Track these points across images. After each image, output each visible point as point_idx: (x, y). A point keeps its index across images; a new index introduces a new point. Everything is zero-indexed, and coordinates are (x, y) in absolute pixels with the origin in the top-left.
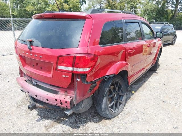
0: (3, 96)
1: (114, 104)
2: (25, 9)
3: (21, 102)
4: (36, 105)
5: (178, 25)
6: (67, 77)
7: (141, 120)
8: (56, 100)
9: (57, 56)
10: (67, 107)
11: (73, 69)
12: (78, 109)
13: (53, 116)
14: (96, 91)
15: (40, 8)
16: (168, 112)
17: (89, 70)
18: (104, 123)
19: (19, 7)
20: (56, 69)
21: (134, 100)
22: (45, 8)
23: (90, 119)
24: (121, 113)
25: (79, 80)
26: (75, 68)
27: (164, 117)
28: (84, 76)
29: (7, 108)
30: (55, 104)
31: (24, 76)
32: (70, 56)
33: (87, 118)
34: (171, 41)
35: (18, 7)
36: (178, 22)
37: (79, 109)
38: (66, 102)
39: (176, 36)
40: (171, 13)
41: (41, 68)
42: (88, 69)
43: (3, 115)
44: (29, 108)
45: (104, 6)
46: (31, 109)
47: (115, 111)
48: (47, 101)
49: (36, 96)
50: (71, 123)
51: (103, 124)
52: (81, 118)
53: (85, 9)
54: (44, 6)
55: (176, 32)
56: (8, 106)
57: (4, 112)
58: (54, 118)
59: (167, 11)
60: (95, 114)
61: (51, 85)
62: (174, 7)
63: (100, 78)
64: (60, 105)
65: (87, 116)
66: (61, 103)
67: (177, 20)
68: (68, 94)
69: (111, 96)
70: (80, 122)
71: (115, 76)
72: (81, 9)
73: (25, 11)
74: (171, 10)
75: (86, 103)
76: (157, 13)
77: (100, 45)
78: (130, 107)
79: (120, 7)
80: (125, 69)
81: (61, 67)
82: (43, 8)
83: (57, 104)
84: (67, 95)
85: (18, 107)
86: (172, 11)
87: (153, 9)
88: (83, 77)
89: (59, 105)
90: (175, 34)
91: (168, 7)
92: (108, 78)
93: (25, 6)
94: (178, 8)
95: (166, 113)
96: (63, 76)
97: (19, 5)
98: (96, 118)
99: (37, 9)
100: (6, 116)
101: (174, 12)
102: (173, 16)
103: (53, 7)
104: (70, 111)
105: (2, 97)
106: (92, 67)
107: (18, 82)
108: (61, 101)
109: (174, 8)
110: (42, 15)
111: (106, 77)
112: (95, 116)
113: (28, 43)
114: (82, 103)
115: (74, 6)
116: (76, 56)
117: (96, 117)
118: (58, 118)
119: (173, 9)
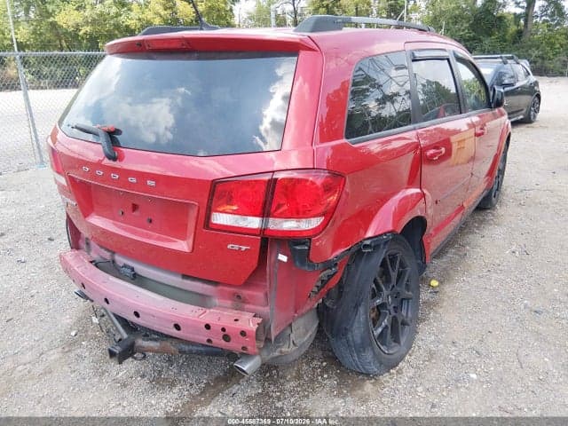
0: (10, 313)
1: (386, 327)
2: (51, 19)
3: (73, 334)
4: (137, 345)
5: (535, 62)
6: (244, 248)
7: (474, 376)
8: (208, 327)
9: (208, 181)
10: (244, 348)
11: (267, 222)
12: (277, 354)
13: (188, 377)
14: (331, 289)
15: (101, 14)
16: (555, 345)
17: (319, 223)
18: (360, 392)
19: (32, 15)
20: (207, 222)
21: (441, 311)
22: (118, 15)
23: (312, 381)
24: (407, 357)
25: (283, 258)
26: (271, 220)
27: (546, 362)
28: (304, 244)
29: (28, 357)
30: (203, 340)
31: (85, 246)
32: (255, 181)
33: (299, 377)
34: (523, 112)
35: (30, 12)
36: (536, 52)
37: (281, 352)
38: (243, 333)
39: (538, 96)
40: (515, 24)
41: (151, 221)
42: (315, 222)
43: (20, 381)
44: (112, 354)
45: (306, 5)
46: (119, 359)
47: (391, 352)
48: (175, 330)
49: (137, 314)
50: (250, 398)
51: (356, 396)
52: (282, 381)
53: (246, 16)
54: (114, 10)
55: (540, 85)
56: (32, 347)
57: (20, 368)
58: (191, 385)
59: (501, 18)
60: (324, 364)
61: (185, 277)
62: (521, 5)
63: (349, 249)
64: (222, 343)
65: (298, 370)
66: (226, 338)
67: (530, 47)
68: (247, 306)
69: (378, 301)
70: (278, 394)
71: (394, 237)
72: (232, 16)
73: (54, 25)
74: (515, 14)
75: (302, 330)
76: (471, 25)
77: (347, 138)
78: (434, 334)
79: (357, 9)
80: (419, 214)
81: (220, 219)
82: (112, 18)
83: (209, 341)
84: (242, 309)
85: (67, 349)
86: (517, 17)
87: (457, 12)
88: (298, 248)
89: (219, 342)
90: (536, 91)
91: (504, 6)
92: (375, 246)
93: (50, 11)
94: (536, 9)
95: (550, 350)
96: (229, 246)
97: (32, 9)
98: (329, 378)
99: (94, 20)
100: (31, 382)
101: (522, 22)
102: (520, 33)
103: (143, 13)
104: (253, 359)
105: (8, 318)
106: (329, 215)
107: (67, 269)
108: (223, 330)
109: (523, 7)
110: (143, 40)
111: (368, 242)
112: (325, 370)
113: (103, 139)
114: (289, 331)
115: (210, 7)
116: (276, 179)
117: (327, 372)
118: (205, 381)
119: (519, 11)
